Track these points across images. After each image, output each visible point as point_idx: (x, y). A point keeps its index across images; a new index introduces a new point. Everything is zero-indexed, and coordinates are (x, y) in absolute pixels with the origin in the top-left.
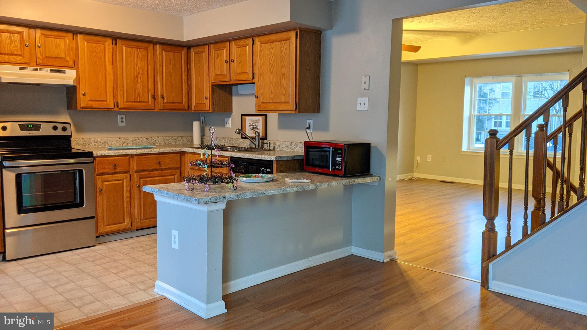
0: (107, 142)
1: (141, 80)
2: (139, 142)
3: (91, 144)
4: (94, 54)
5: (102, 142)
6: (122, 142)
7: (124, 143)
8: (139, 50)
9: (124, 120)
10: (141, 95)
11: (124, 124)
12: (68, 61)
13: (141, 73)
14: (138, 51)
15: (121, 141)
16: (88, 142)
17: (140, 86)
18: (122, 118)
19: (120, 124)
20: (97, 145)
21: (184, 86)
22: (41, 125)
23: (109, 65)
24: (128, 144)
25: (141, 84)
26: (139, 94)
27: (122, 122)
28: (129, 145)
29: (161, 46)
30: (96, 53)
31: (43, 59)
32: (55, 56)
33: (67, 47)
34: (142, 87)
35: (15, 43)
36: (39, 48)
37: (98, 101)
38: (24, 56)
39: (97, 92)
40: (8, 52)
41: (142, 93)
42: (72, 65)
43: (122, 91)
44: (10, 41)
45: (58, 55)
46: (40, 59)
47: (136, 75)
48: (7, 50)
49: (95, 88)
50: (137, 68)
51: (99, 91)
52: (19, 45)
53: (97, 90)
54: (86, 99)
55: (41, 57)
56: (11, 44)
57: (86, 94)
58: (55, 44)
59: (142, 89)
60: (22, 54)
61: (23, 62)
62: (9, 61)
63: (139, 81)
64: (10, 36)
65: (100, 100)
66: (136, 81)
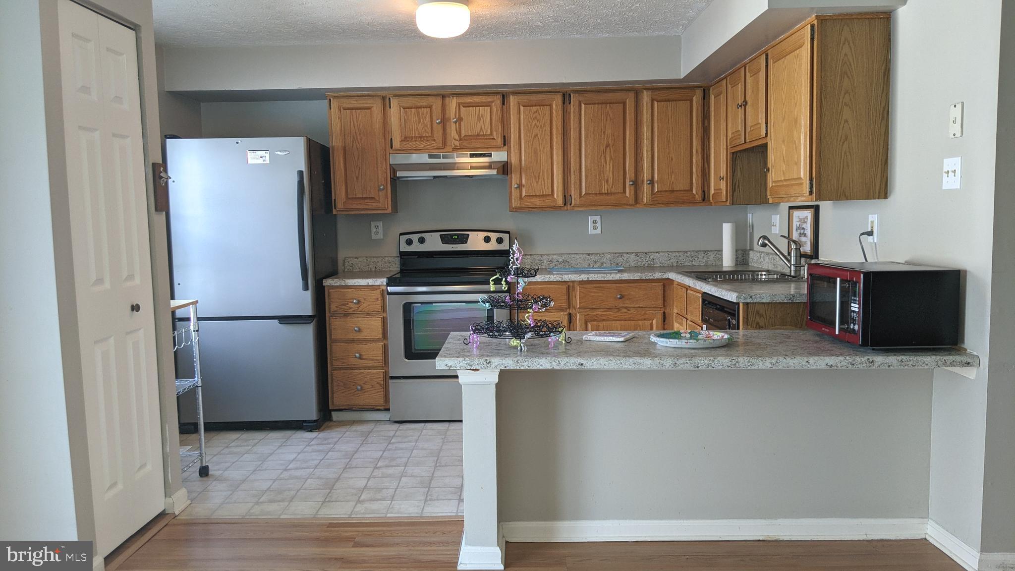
0: (568, 260)
1: (611, 157)
2: (622, 260)
3: (542, 264)
4: (534, 123)
5: (561, 260)
6: (593, 261)
7: (596, 262)
8: (610, 106)
9: (599, 225)
10: (611, 181)
11: (598, 231)
12: (495, 138)
13: (611, 145)
14: (606, 108)
15: (591, 259)
16: (538, 260)
18: (595, 222)
19: (591, 231)
20: (552, 265)
21: (696, 159)
22: (468, 235)
23: (557, 138)
24: (602, 264)
25: (611, 164)
26: (607, 181)
27: (595, 228)
28: (605, 265)
29: (649, 93)
30: (538, 121)
31: (461, 139)
32: (476, 134)
33: (494, 118)
34: (613, 168)
35: (423, 122)
36: (454, 124)
37: (539, 196)
38: (435, 139)
39: (537, 182)
40: (415, 134)
41: (613, 179)
42: (500, 144)
43: (578, 178)
44: (417, 119)
45: (480, 131)
46: (455, 139)
47: (602, 149)
48: (414, 133)
49: (535, 176)
50: (604, 137)
51: (540, 180)
52: (429, 123)
53: (538, 179)
54: (521, 195)
55: (457, 137)
56: (419, 123)
57: (520, 186)
58: (477, 115)
59: (613, 173)
60: (432, 136)
61: (433, 147)
62: (416, 147)
63: (608, 159)
64: (418, 113)
65: (541, 194)
66: (603, 160)
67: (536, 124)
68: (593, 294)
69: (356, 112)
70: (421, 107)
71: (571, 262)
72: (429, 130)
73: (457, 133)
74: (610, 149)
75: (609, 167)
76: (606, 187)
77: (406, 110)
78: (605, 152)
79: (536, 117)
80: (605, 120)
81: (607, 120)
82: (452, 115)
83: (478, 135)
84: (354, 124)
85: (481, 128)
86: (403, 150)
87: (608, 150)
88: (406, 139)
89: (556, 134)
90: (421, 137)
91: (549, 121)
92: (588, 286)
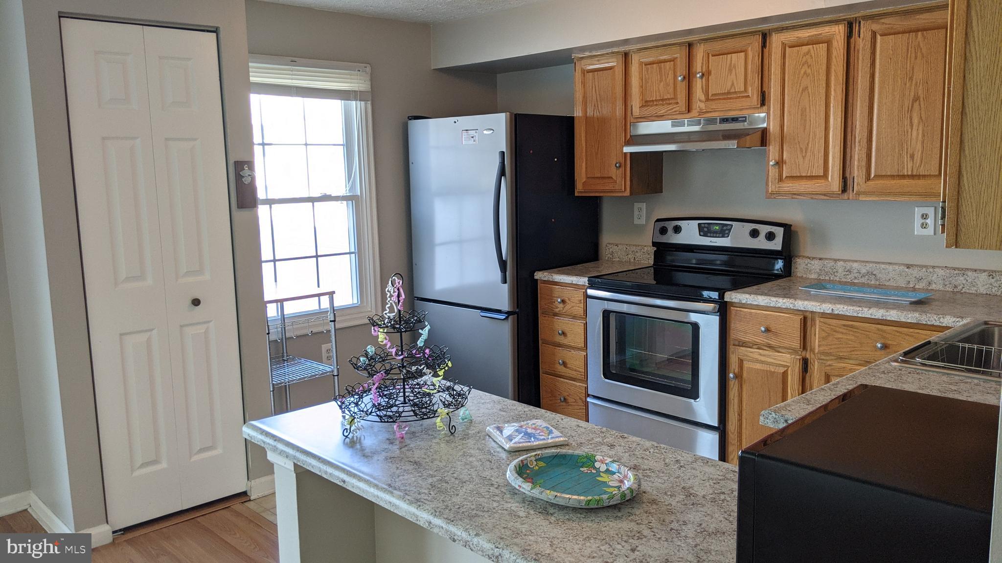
0: (874, 273)
1: (921, 117)
2: (964, 282)
3: (836, 274)
4: (803, 71)
5: (864, 271)
6: (916, 277)
7: (919, 280)
8: (922, 35)
9: (930, 221)
10: (918, 157)
11: (930, 231)
12: (750, 96)
13: (922, 99)
14: (917, 38)
15: (911, 274)
17: (918, 134)
18: (925, 216)
19: (918, 231)
20: (850, 276)
22: (732, 226)
25: (921, 128)
26: (912, 157)
27: (924, 226)
28: (933, 286)
30: (808, 67)
31: (707, 99)
32: (726, 91)
33: (750, 67)
34: (924, 136)
35: (666, 79)
36: (701, 80)
37: (806, 177)
38: (679, 101)
39: (804, 157)
40: (656, 97)
41: (922, 152)
42: (756, 104)
43: (864, 151)
44: (659, 78)
45: (731, 87)
46: (700, 101)
47: (906, 104)
48: (654, 95)
49: (801, 149)
50: (911, 85)
51: (808, 154)
52: (672, 82)
53: (806, 152)
54: (781, 175)
55: (703, 98)
56: (660, 82)
57: (780, 163)
58: (728, 65)
59: (923, 142)
60: (675, 98)
61: (675, 112)
62: (656, 113)
63: (916, 121)
64: (660, 68)
65: (809, 175)
66: (907, 122)
67: (805, 73)
68: (840, 336)
69: (598, 74)
70: (665, 61)
71: (879, 276)
72: (671, 90)
73: (703, 91)
74: (920, 105)
75: (916, 134)
76: (910, 165)
77: (647, 66)
78: (911, 110)
79: (806, 62)
80: (913, 59)
81: (916, 58)
82: (699, 70)
83: (729, 93)
84: (595, 90)
85: (733, 84)
86: (644, 118)
87: (916, 105)
88: (646, 104)
89: (835, 85)
90: (662, 100)
91: (824, 67)
92: (834, 322)
